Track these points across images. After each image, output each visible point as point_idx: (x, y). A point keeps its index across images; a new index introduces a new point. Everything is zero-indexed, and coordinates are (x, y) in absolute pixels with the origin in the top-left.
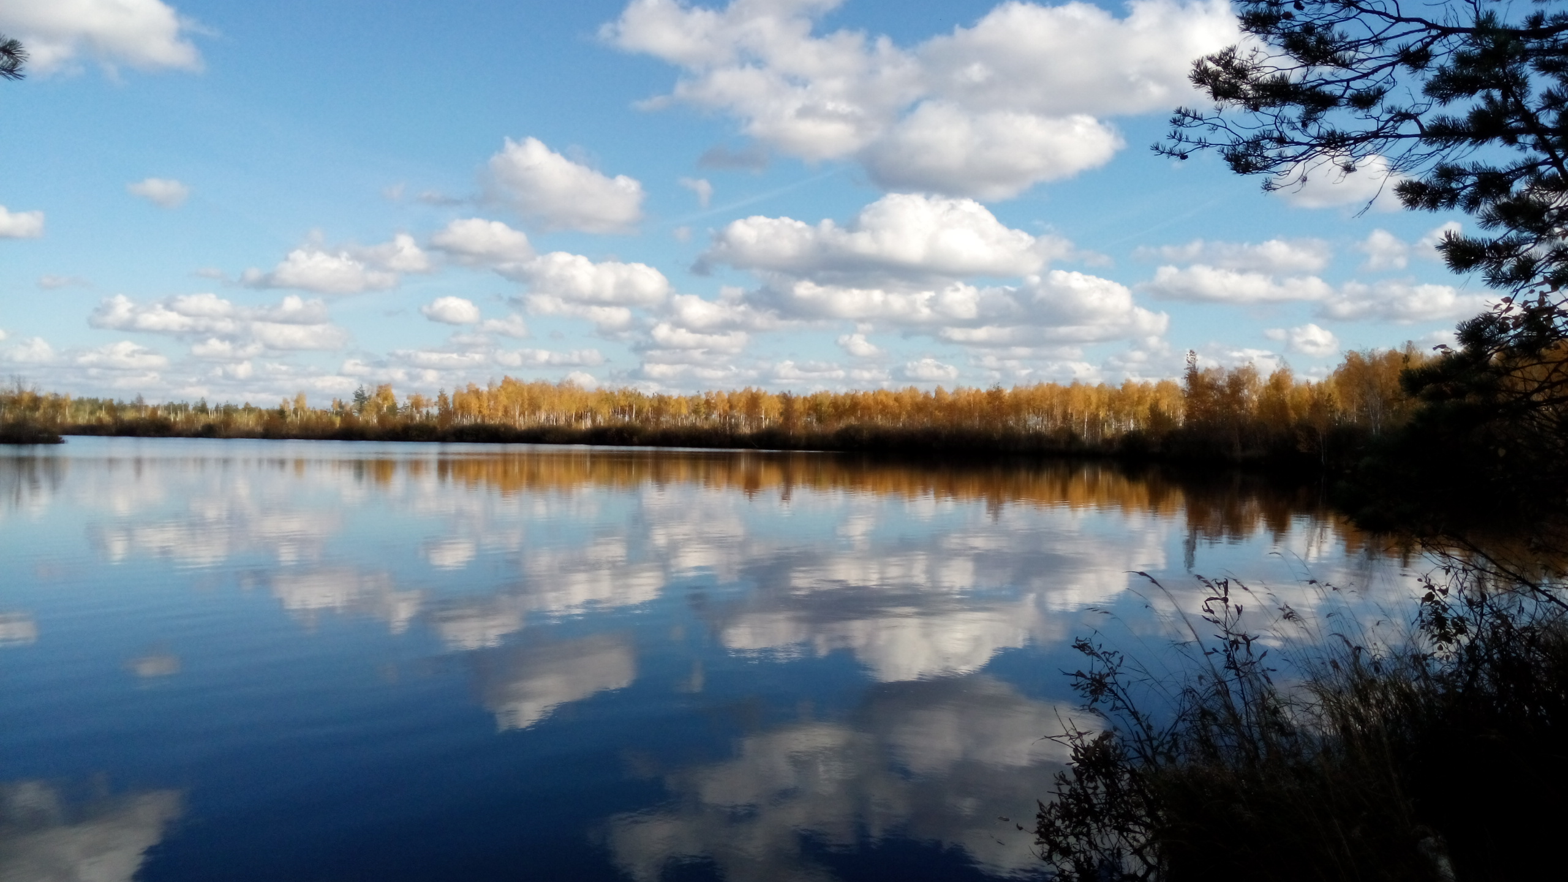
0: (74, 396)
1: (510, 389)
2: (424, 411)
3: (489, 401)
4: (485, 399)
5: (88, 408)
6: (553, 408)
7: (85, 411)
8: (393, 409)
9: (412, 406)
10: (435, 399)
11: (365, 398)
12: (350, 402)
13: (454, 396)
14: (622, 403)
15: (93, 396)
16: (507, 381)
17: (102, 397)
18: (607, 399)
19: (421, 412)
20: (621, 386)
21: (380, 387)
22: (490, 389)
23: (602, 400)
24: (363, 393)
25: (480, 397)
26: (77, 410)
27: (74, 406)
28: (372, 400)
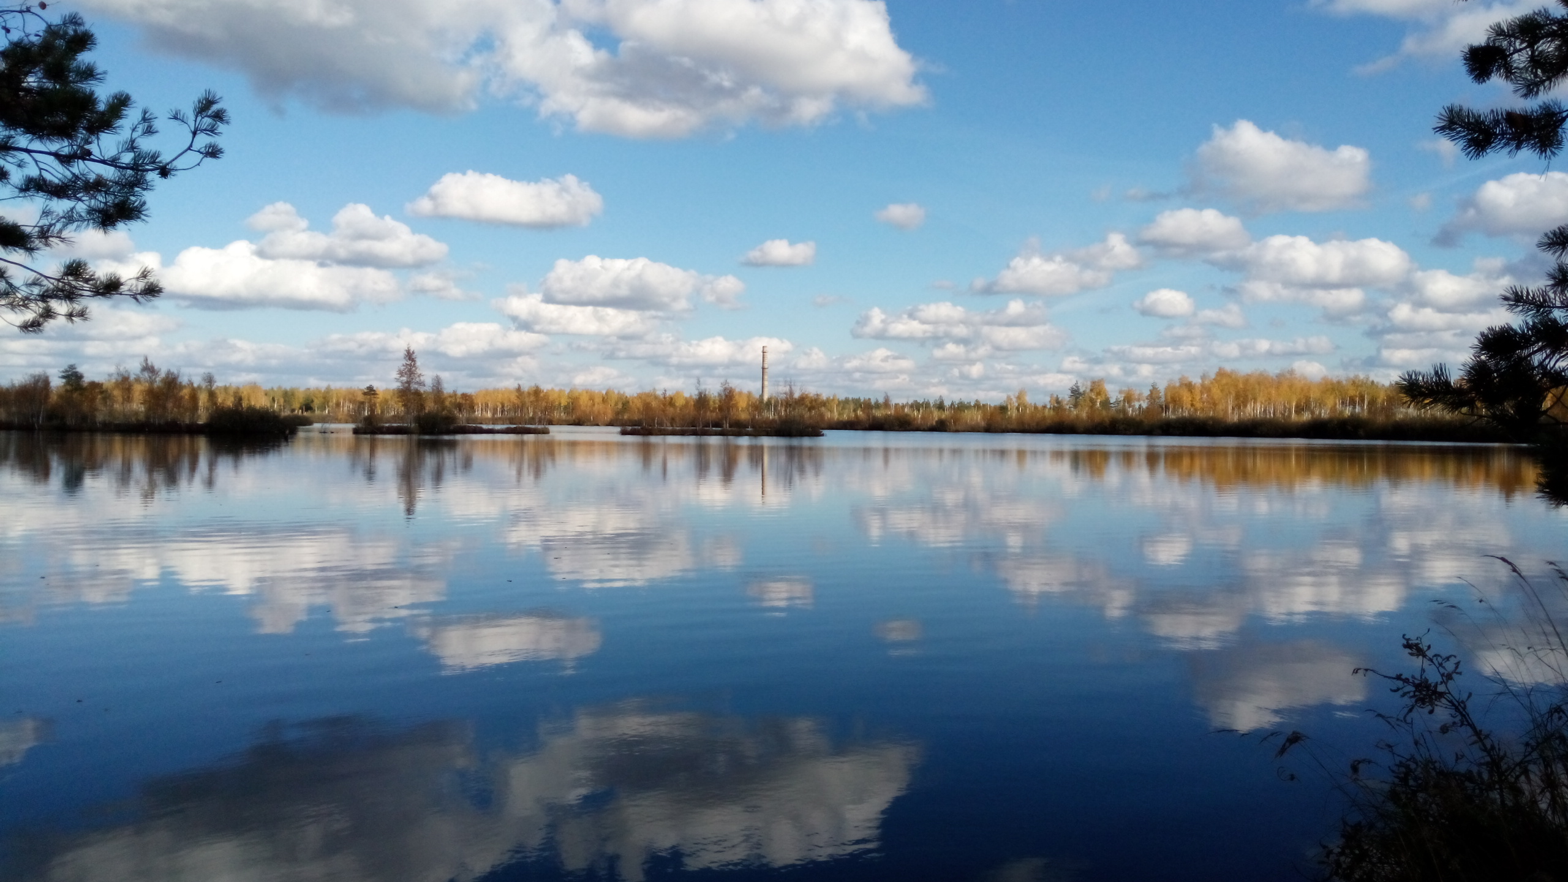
0: (842, 396)
1: (1224, 381)
2: (1137, 405)
3: (1202, 393)
4: (1197, 392)
5: (852, 407)
6: (1270, 399)
7: (849, 409)
8: (1106, 403)
9: (1124, 400)
10: (1146, 393)
11: (1080, 394)
12: (1066, 397)
13: (1166, 389)
14: (1352, 392)
15: (856, 396)
16: (1221, 374)
17: (863, 397)
18: (1333, 389)
19: (1134, 406)
20: (1352, 375)
21: (1094, 383)
22: (1203, 382)
23: (1327, 390)
24: (1078, 389)
25: (1193, 390)
26: (843, 408)
27: (842, 405)
28: (1086, 395)
